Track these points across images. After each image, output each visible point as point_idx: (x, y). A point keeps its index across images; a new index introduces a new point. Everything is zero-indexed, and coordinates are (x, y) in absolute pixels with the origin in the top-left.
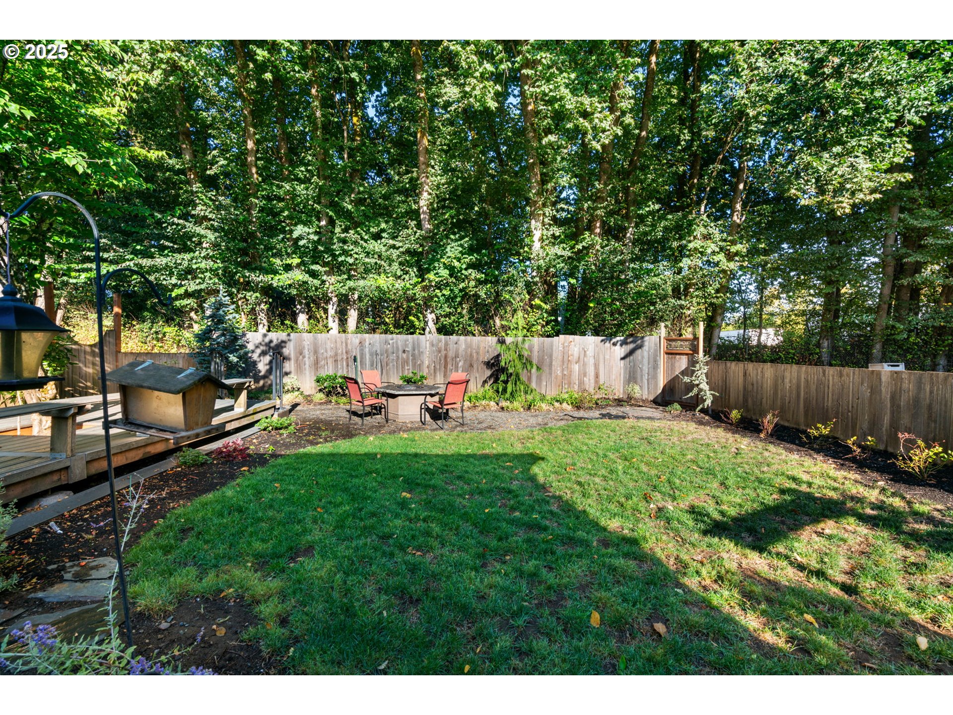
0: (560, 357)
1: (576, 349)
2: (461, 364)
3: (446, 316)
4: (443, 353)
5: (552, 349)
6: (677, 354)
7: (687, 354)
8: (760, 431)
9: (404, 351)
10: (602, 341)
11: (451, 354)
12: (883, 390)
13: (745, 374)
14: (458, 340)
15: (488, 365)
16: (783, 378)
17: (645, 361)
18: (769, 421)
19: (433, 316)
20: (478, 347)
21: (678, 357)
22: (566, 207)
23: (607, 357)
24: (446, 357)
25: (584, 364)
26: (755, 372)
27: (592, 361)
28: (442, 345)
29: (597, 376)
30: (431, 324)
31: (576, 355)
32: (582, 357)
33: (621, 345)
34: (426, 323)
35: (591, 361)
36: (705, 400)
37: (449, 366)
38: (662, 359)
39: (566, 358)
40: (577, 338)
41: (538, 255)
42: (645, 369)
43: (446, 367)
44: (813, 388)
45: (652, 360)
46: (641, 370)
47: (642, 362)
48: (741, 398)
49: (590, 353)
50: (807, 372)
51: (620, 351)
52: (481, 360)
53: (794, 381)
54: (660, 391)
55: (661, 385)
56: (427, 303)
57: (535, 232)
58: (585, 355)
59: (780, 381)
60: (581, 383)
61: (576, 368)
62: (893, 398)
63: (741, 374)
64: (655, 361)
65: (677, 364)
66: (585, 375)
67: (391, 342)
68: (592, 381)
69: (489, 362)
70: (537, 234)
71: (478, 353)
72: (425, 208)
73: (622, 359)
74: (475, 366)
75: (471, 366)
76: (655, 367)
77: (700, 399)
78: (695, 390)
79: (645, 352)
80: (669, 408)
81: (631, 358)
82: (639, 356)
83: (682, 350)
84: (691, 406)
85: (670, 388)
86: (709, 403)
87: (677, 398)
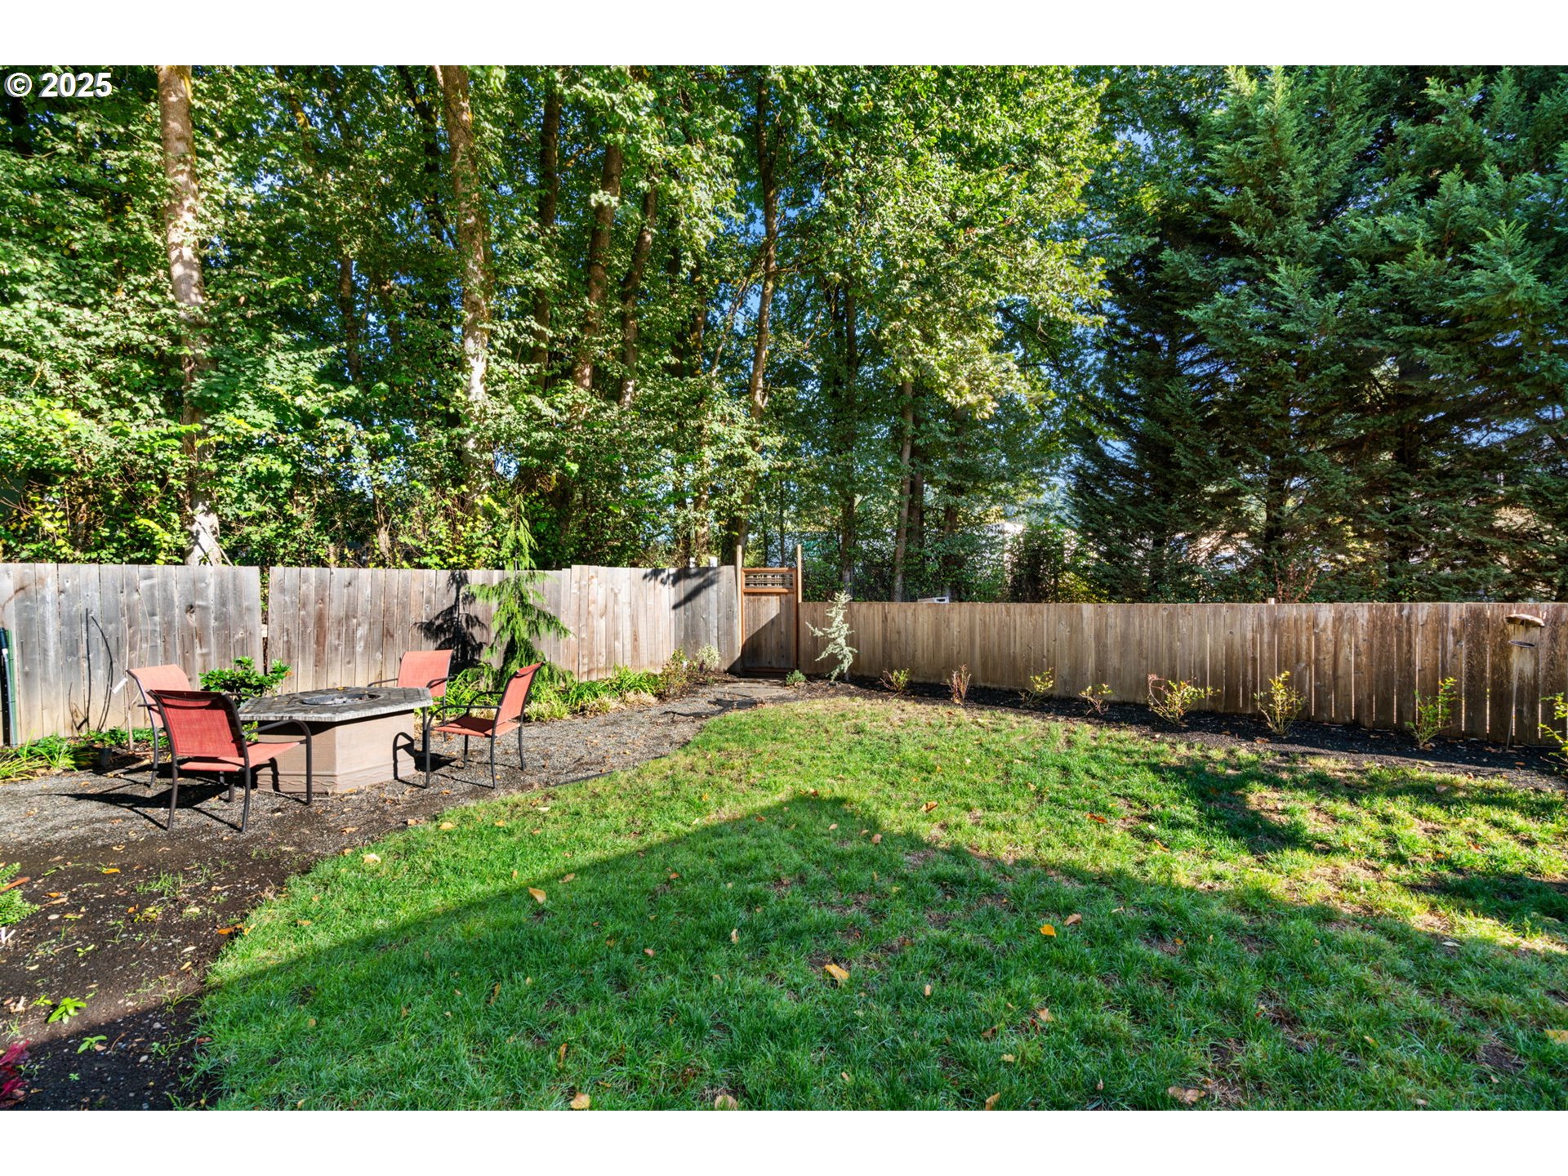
0: (574, 607)
1: (601, 591)
2: (361, 632)
3: (251, 521)
4: (312, 609)
5: (559, 592)
6: (762, 594)
7: (778, 594)
8: (951, 695)
9: (191, 608)
10: (645, 576)
11: (335, 610)
12: (1086, 627)
13: (885, 619)
14: (356, 577)
15: (430, 630)
16: (948, 622)
17: (713, 608)
18: (959, 681)
19: (213, 520)
20: (407, 594)
21: (764, 598)
22: (536, 326)
23: (650, 602)
24: (320, 618)
25: (615, 618)
26: (902, 615)
27: (627, 611)
28: (310, 589)
29: (635, 638)
30: (208, 541)
31: (601, 601)
32: (610, 605)
33: (674, 583)
34: (194, 537)
35: (624, 612)
36: (842, 662)
37: (331, 639)
38: (740, 603)
39: (584, 606)
40: (603, 570)
41: (483, 411)
42: (713, 620)
43: (320, 640)
44: (994, 632)
45: (723, 605)
46: (706, 621)
47: (706, 610)
48: (879, 654)
49: (623, 598)
50: (983, 612)
51: (667, 594)
52: (413, 618)
53: (966, 624)
54: (738, 654)
55: (739, 643)
56: (198, 488)
57: (473, 362)
58: (616, 601)
59: (944, 625)
60: (611, 653)
61: (601, 625)
62: (1098, 636)
63: (878, 620)
64: (730, 606)
65: (763, 610)
66: (616, 636)
67: (143, 584)
68: (628, 647)
69: (431, 623)
70: (478, 368)
71: (404, 606)
72: (188, 253)
73: (675, 607)
74: (398, 635)
75: (388, 634)
76: (730, 617)
77: (834, 660)
78: (830, 648)
79: (712, 593)
80: (789, 679)
81: (688, 605)
82: (701, 600)
83: (769, 588)
84: (819, 673)
85: (752, 648)
86: (846, 666)
87: (764, 662)
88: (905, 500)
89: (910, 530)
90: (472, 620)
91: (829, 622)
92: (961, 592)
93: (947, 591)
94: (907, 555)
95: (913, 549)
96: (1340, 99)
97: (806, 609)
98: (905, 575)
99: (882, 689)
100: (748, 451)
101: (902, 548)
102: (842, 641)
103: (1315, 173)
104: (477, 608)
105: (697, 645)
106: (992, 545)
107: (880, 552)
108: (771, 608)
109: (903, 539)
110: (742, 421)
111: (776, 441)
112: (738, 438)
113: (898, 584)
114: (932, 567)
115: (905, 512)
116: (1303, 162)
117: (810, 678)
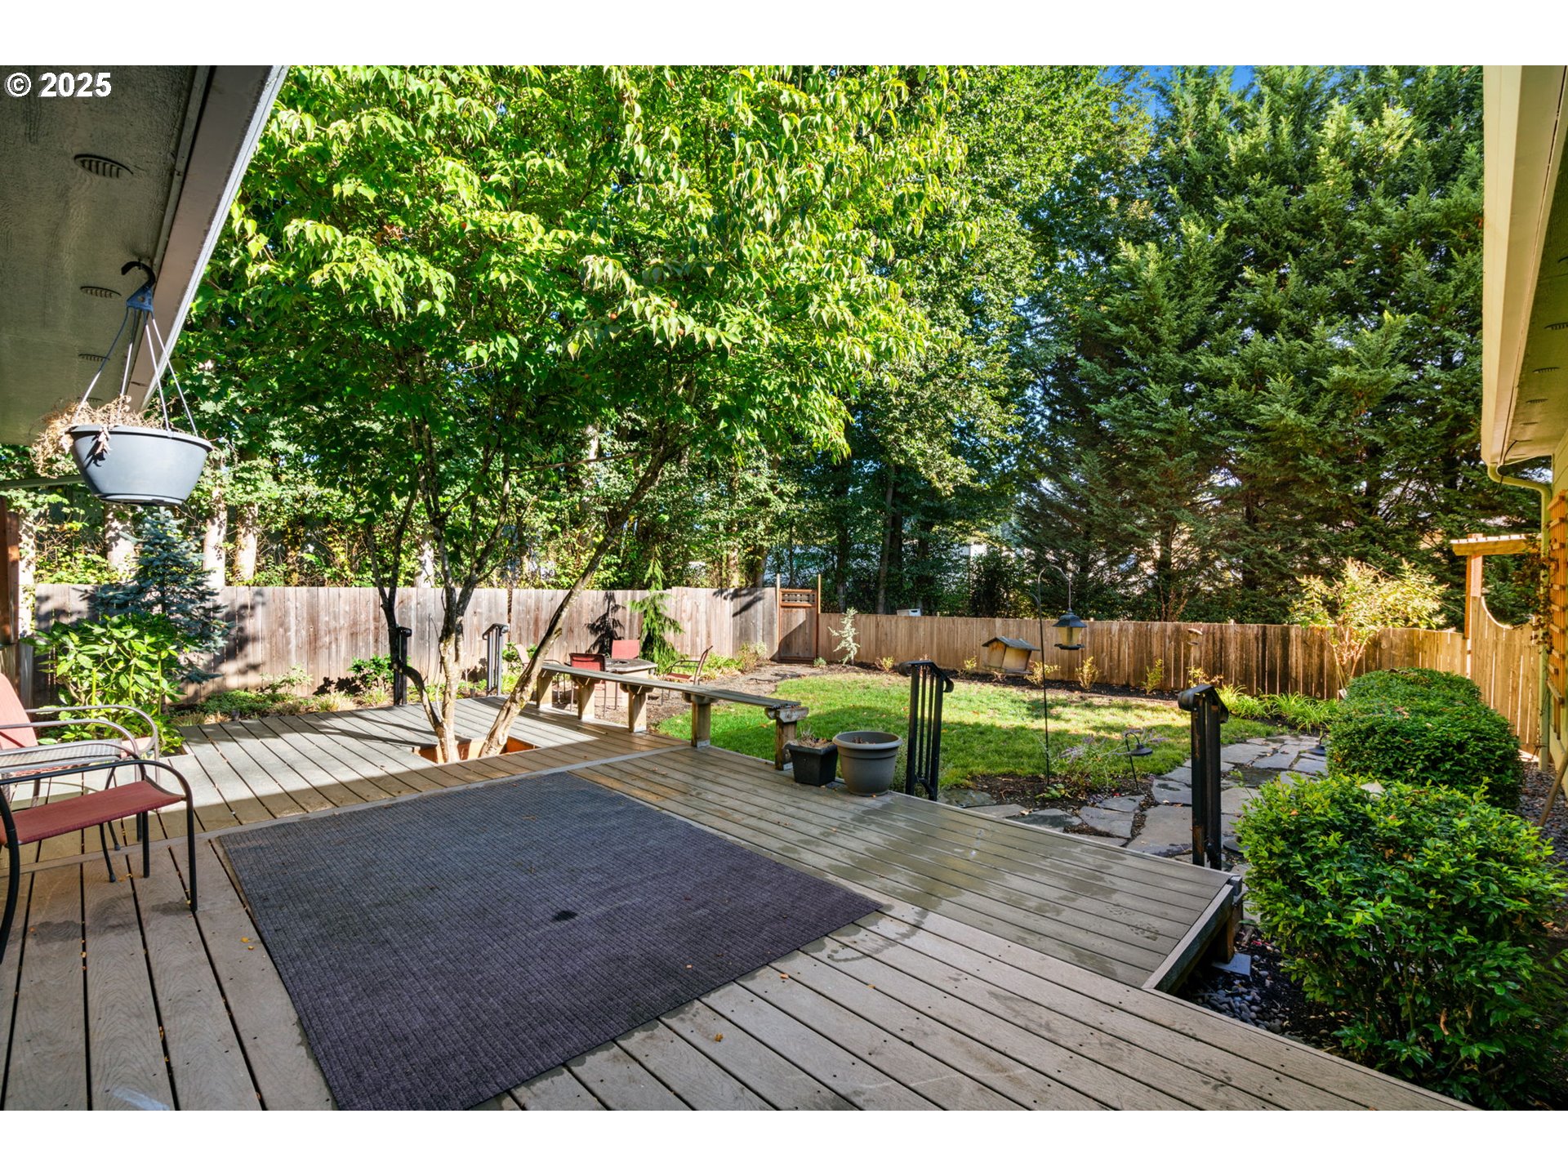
1: (689, 603)
4: (533, 613)
6: (793, 607)
7: (804, 607)
9: (475, 614)
10: (713, 594)
11: (544, 615)
13: (877, 627)
15: (593, 628)
16: (917, 628)
17: (760, 616)
20: (581, 605)
21: (795, 610)
23: (717, 612)
24: (537, 620)
25: (697, 622)
26: (887, 624)
27: (704, 618)
28: (531, 602)
29: (709, 636)
30: (429, 567)
31: (688, 611)
32: (694, 614)
33: (733, 599)
34: (422, 565)
35: (702, 618)
36: (850, 652)
38: (778, 613)
39: (679, 614)
40: (690, 590)
42: (760, 624)
43: (536, 634)
44: (945, 634)
45: (767, 615)
46: (755, 625)
47: (755, 617)
48: (873, 647)
49: (702, 608)
50: (939, 622)
51: (729, 606)
52: (584, 621)
54: (776, 649)
55: (777, 641)
58: (697, 611)
60: (692, 643)
61: (688, 626)
63: (873, 626)
64: (772, 616)
65: (794, 618)
66: (697, 634)
68: (704, 641)
69: (594, 624)
71: (579, 613)
73: (735, 615)
74: (576, 630)
75: (570, 630)
76: (771, 623)
77: (844, 652)
78: (843, 644)
79: (759, 605)
80: (816, 663)
81: (744, 614)
82: (752, 610)
83: (798, 603)
84: (834, 660)
85: (786, 643)
86: (852, 655)
87: (793, 653)
88: (888, 532)
89: (891, 555)
90: (616, 623)
91: (842, 627)
92: (931, 604)
93: (920, 605)
94: (889, 575)
95: (894, 570)
96: (1196, 267)
97: (824, 618)
98: (887, 590)
99: (876, 669)
100: (770, 495)
101: (885, 569)
102: (850, 639)
103: (1179, 317)
104: (619, 615)
105: (748, 640)
106: (956, 567)
107: (866, 570)
108: (800, 617)
109: (886, 563)
110: (766, 471)
111: (790, 488)
112: (763, 486)
113: (881, 597)
114: (908, 585)
115: (887, 541)
116: (1170, 308)
117: (829, 663)
